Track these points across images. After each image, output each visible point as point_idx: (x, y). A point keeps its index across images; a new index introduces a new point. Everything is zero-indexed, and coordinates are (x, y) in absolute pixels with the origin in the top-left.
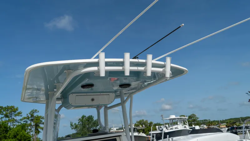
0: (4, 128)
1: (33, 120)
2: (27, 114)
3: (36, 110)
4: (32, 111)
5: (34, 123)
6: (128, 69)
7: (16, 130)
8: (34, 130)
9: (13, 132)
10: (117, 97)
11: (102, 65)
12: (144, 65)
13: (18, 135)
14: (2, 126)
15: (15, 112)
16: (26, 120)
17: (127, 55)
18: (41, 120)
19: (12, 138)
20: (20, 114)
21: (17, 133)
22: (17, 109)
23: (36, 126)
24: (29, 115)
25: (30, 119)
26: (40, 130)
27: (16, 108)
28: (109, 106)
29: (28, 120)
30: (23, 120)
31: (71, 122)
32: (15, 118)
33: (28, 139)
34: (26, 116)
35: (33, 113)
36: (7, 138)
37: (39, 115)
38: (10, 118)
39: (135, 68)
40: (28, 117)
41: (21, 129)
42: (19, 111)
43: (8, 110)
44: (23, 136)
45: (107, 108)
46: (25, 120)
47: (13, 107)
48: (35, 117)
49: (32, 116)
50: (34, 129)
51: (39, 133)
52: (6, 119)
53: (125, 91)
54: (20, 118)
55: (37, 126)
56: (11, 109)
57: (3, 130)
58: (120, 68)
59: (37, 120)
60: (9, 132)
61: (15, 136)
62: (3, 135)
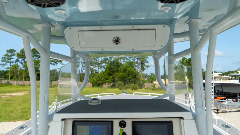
0: (116, 64)
5: (140, 61)
8: (140, 67)
9: (123, 67)
13: (126, 70)
18: (146, 59)
19: (123, 72)
21: (126, 69)
25: (137, 57)
26: (145, 67)
33: (135, 75)
41: (129, 66)
44: (131, 71)
46: (133, 58)
51: (144, 70)
55: (142, 64)
59: (142, 59)
60: (120, 67)
61: (125, 71)
62: (116, 69)
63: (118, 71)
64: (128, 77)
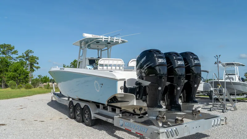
0: (5, 63)
1: (28, 59)
2: (23, 53)
3: (31, 51)
4: (27, 51)
5: (29, 62)
6: (109, 40)
7: (16, 66)
8: (29, 69)
9: (14, 67)
10: (106, 46)
11: (103, 39)
12: (114, 39)
13: (18, 70)
14: (3, 61)
15: (12, 50)
16: (22, 59)
17: (109, 37)
18: (36, 60)
19: (13, 72)
20: (15, 52)
21: (17, 68)
22: (13, 48)
23: (31, 64)
24: (24, 54)
25: (25, 58)
26: (34, 69)
27: (12, 46)
28: (102, 50)
29: (23, 59)
30: (19, 59)
31: (64, 65)
32: (12, 56)
33: (27, 75)
34: (21, 55)
35: (28, 53)
36: (9, 71)
37: (34, 56)
38: (7, 55)
39: (111, 40)
40: (23, 56)
41: (20, 65)
42: (15, 50)
43: (4, 48)
44: (23, 71)
45: (102, 51)
46: (20, 59)
47: (10, 45)
48: (30, 57)
49: (27, 55)
50: (29, 67)
51: (33, 71)
52: (3, 55)
53: (109, 45)
54: (16, 56)
56: (8, 47)
57: (4, 64)
58: (107, 40)
59: (32, 60)
60: (10, 67)
61: (15, 71)
62: (5, 68)
63: (7, 71)
64: (19, 77)
